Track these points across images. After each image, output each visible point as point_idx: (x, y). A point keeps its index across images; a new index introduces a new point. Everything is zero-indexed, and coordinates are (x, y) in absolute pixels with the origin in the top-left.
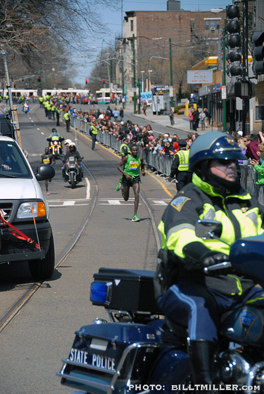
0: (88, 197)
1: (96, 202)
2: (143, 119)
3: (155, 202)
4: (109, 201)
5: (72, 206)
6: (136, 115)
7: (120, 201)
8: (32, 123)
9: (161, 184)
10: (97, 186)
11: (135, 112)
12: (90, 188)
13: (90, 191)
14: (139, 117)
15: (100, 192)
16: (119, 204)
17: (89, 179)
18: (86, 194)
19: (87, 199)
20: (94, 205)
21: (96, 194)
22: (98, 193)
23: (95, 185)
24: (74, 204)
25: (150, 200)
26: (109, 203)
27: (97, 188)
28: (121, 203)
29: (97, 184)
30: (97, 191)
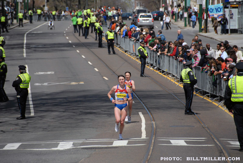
0: (144, 136)
1: (154, 142)
2: (211, 38)
3: (232, 143)
4: (172, 141)
5: (125, 146)
6: (201, 33)
7: (185, 142)
8: (69, 43)
10: (154, 122)
11: (201, 30)
12: (146, 124)
13: (146, 129)
14: (205, 37)
15: (158, 130)
16: (185, 144)
17: (143, 114)
18: (141, 133)
19: (142, 138)
20: (153, 145)
21: (154, 132)
22: (156, 132)
23: (152, 122)
24: (127, 144)
25: (226, 140)
26: (172, 144)
27: (154, 124)
28: (187, 144)
29: (154, 119)
30: (155, 129)
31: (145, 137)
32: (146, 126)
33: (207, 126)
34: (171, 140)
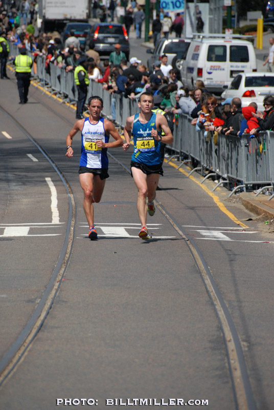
0: (56, 219)
3: (204, 232)
4: (104, 229)
5: (24, 237)
7: (126, 229)
9: (211, 194)
10: (71, 196)
11: (147, 39)
12: (58, 199)
13: (59, 207)
15: (79, 209)
16: (127, 235)
17: (53, 180)
18: (51, 213)
19: (53, 223)
20: (72, 236)
21: (73, 213)
22: (76, 211)
23: (69, 195)
24: (28, 234)
25: (193, 228)
26: (105, 234)
27: (72, 199)
28: (130, 235)
29: (71, 190)
30: (74, 207)
31: (58, 221)
32: (58, 202)
33: (160, 203)
34: (102, 228)
